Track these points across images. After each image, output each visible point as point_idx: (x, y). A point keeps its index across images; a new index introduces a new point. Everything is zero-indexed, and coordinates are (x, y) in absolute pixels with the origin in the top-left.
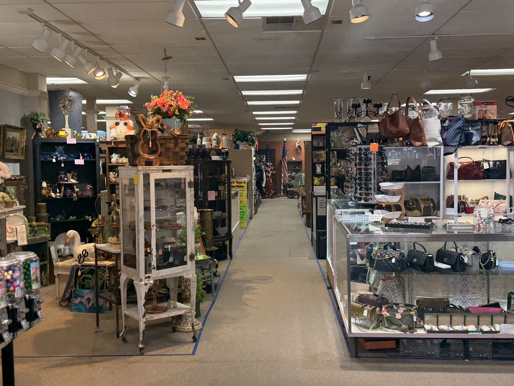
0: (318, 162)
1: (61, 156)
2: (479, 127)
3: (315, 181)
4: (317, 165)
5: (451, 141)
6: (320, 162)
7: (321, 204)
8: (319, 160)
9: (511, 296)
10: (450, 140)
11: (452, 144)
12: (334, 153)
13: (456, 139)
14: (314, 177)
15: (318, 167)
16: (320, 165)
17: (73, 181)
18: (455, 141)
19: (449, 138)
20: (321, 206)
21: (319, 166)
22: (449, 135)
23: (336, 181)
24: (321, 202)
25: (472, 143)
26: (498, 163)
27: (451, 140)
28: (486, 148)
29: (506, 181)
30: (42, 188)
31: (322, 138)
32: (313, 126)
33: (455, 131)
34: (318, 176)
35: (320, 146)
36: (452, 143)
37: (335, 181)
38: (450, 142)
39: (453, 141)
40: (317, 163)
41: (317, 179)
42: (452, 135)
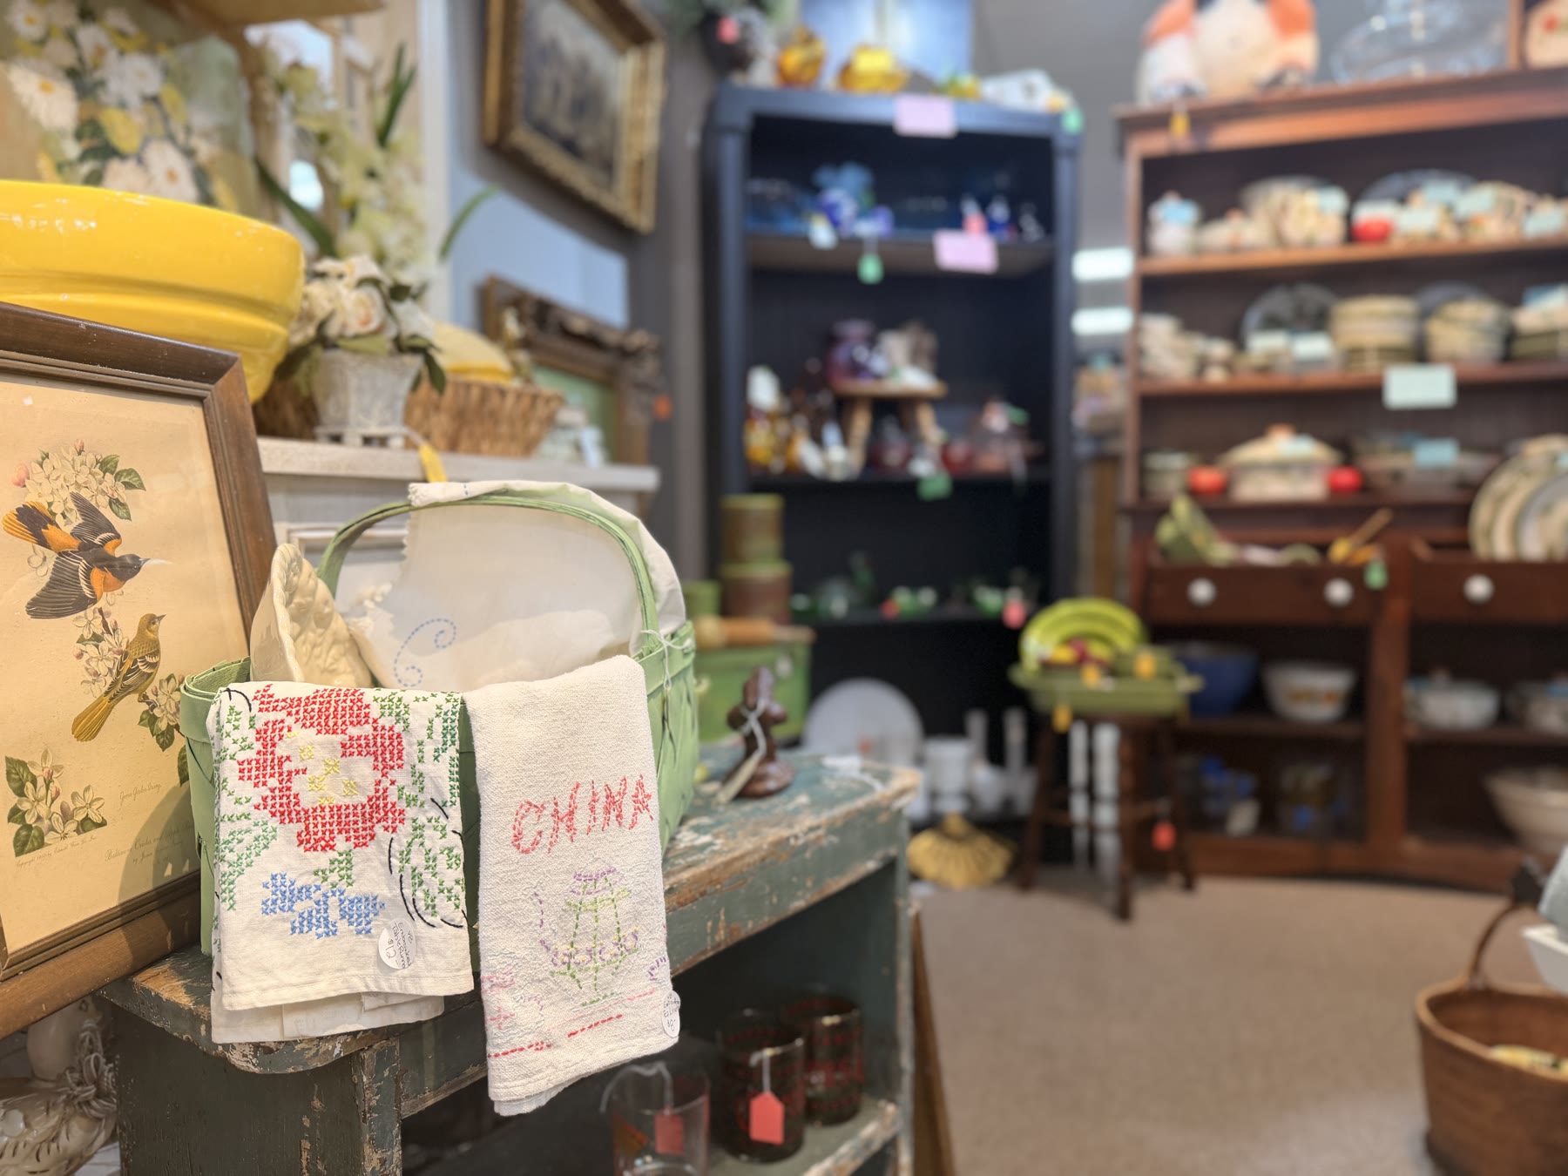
1: (862, 214)
17: (915, 379)
30: (747, 412)
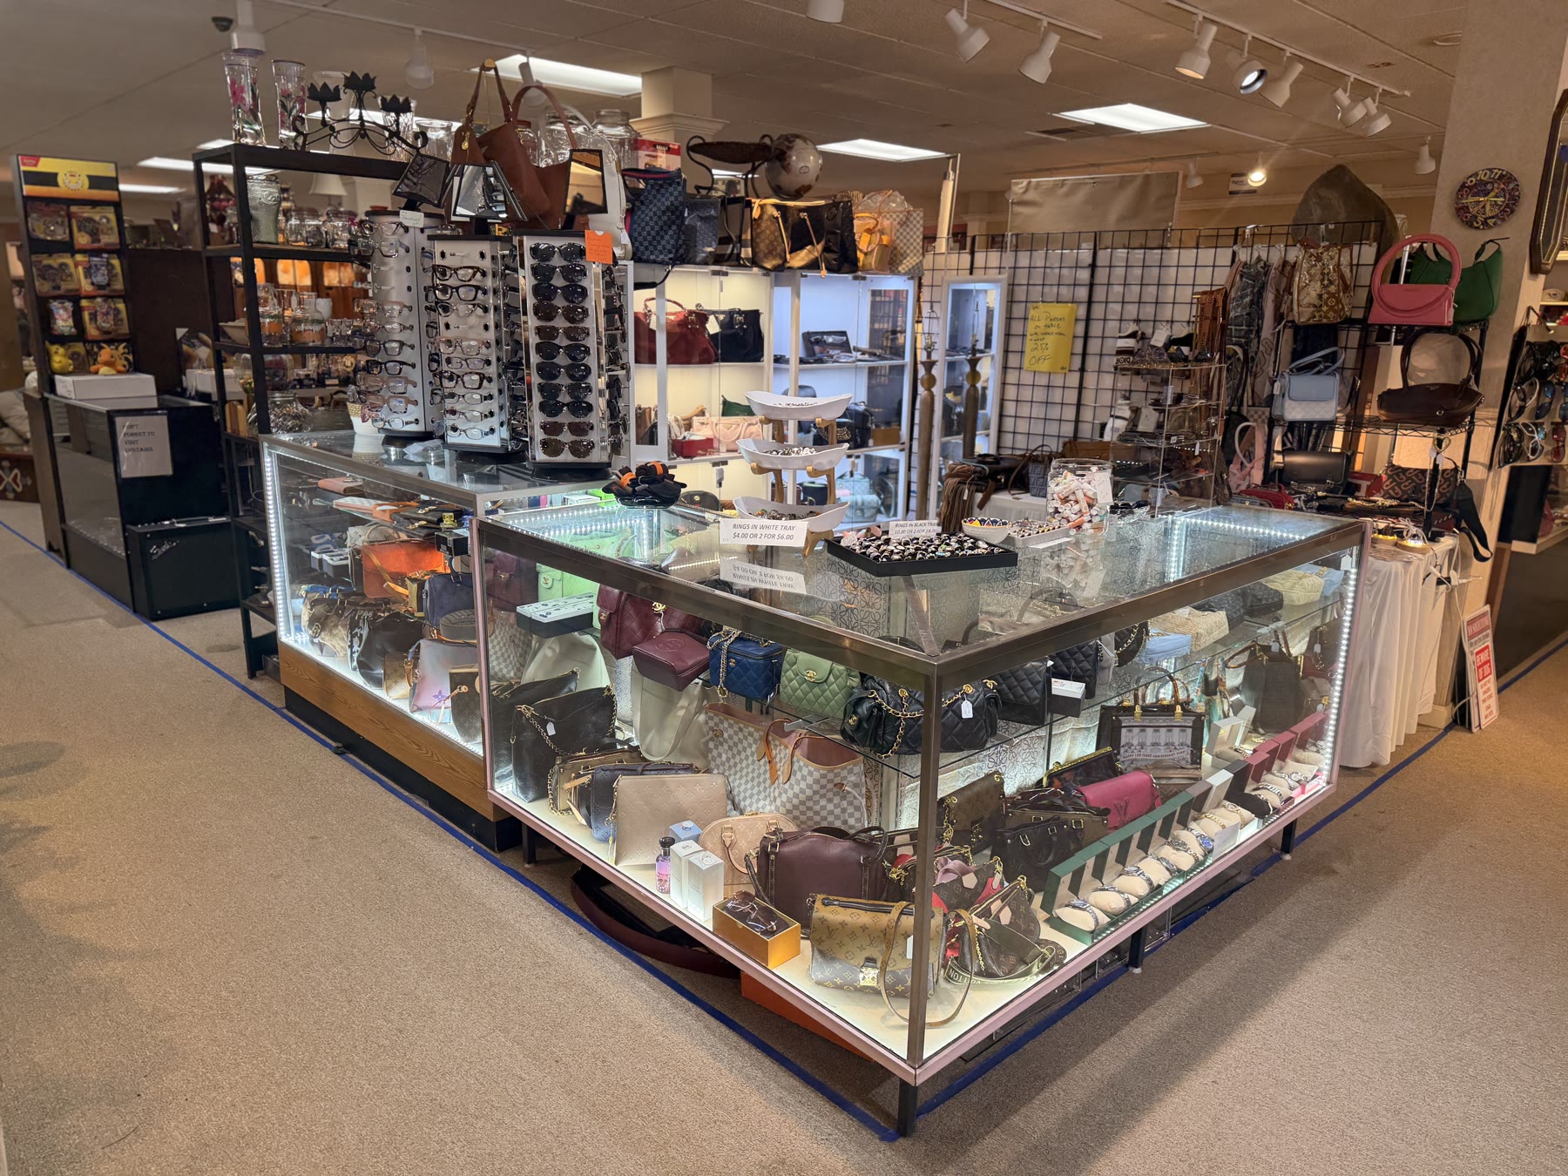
0: (57, 293)
2: (713, 212)
3: (56, 358)
4: (55, 305)
5: (651, 248)
6: (61, 292)
7: (131, 438)
8: (58, 288)
9: (1120, 722)
10: (646, 244)
11: (652, 257)
12: (113, 267)
13: (663, 242)
14: (47, 343)
15: (61, 312)
16: (69, 305)
18: (660, 247)
19: (645, 239)
20: (134, 446)
21: (65, 309)
22: (643, 229)
23: (130, 357)
24: (131, 431)
25: (698, 259)
26: (740, 318)
27: (650, 243)
28: (726, 274)
29: (763, 367)
31: (62, 213)
32: (24, 164)
33: (660, 217)
34: (62, 340)
35: (59, 238)
36: (652, 253)
37: (126, 359)
38: (647, 248)
39: (655, 248)
40: (55, 298)
41: (61, 350)
42: (653, 228)
